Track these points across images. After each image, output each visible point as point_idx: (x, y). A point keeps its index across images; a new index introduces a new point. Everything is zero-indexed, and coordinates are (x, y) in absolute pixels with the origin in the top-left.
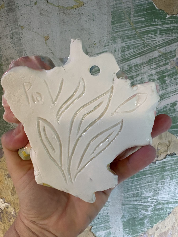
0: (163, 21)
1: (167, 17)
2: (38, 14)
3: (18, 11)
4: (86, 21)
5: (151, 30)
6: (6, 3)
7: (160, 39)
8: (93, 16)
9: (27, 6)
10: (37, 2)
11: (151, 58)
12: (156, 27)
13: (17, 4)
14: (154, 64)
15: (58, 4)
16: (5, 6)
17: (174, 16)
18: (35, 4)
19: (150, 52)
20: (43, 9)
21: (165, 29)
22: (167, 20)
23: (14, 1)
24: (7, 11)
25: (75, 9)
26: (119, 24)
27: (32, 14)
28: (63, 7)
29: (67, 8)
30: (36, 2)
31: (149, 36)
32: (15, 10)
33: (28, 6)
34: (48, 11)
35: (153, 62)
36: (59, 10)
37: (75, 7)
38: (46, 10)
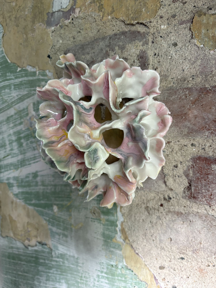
0: (15, 74)
1: (18, 71)
5: (7, 85)
7: (15, 94)
11: (9, 116)
12: (10, 81)
14: (12, 122)
17: (24, 68)
19: (8, 109)
21: (18, 83)
22: (18, 74)
31: (6, 92)
35: (11, 120)
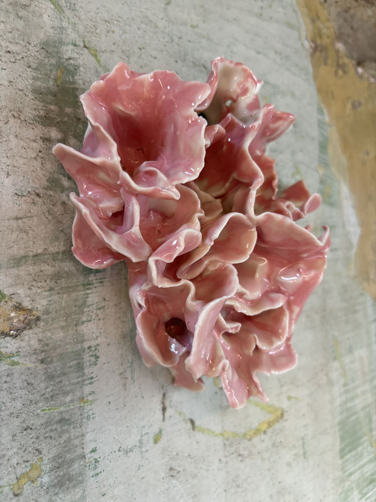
2: (163, 475)
3: (91, 483)
4: (289, 464)
6: (50, 456)
8: (304, 444)
9: (126, 452)
10: (160, 432)
13: (94, 451)
15: (223, 427)
16: (41, 470)
18: (156, 441)
20: (177, 454)
23: (83, 444)
24: (47, 488)
25: (265, 432)
26: (353, 453)
27: (142, 478)
28: (235, 434)
29: (244, 435)
30: (157, 432)
32: (80, 478)
33: (130, 454)
34: (192, 456)
36: (225, 444)
37: (264, 427)
38: (187, 455)
